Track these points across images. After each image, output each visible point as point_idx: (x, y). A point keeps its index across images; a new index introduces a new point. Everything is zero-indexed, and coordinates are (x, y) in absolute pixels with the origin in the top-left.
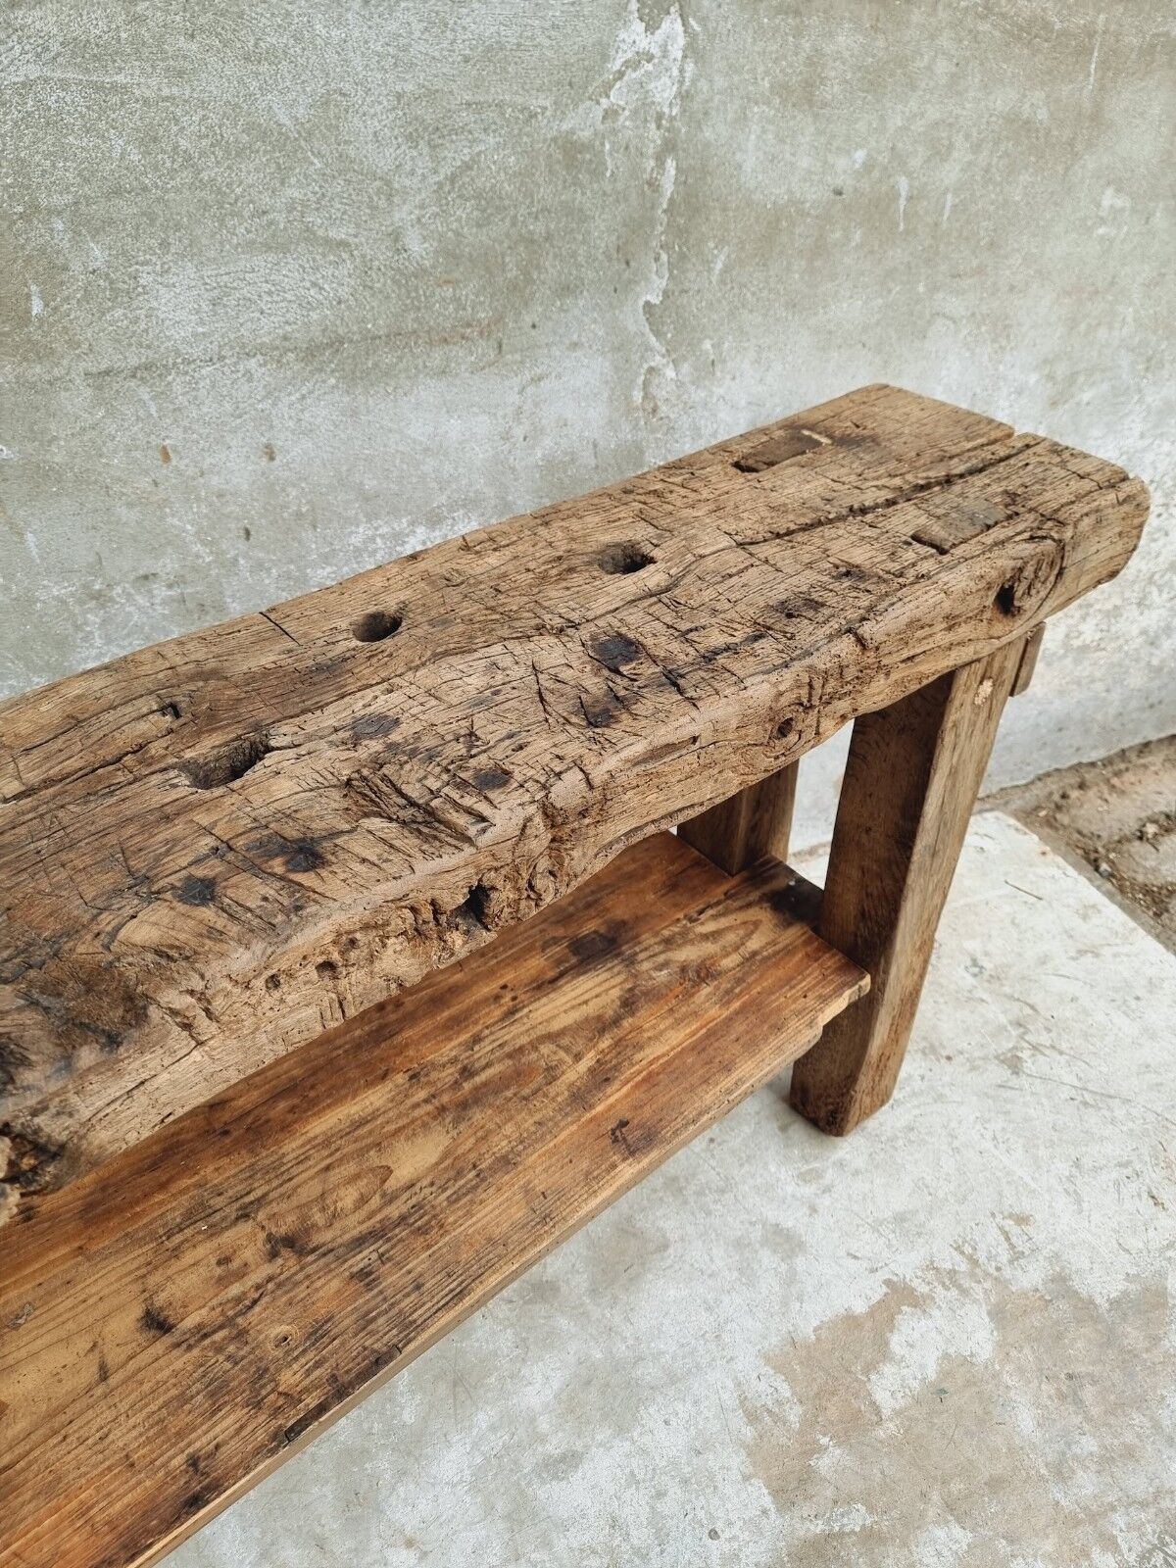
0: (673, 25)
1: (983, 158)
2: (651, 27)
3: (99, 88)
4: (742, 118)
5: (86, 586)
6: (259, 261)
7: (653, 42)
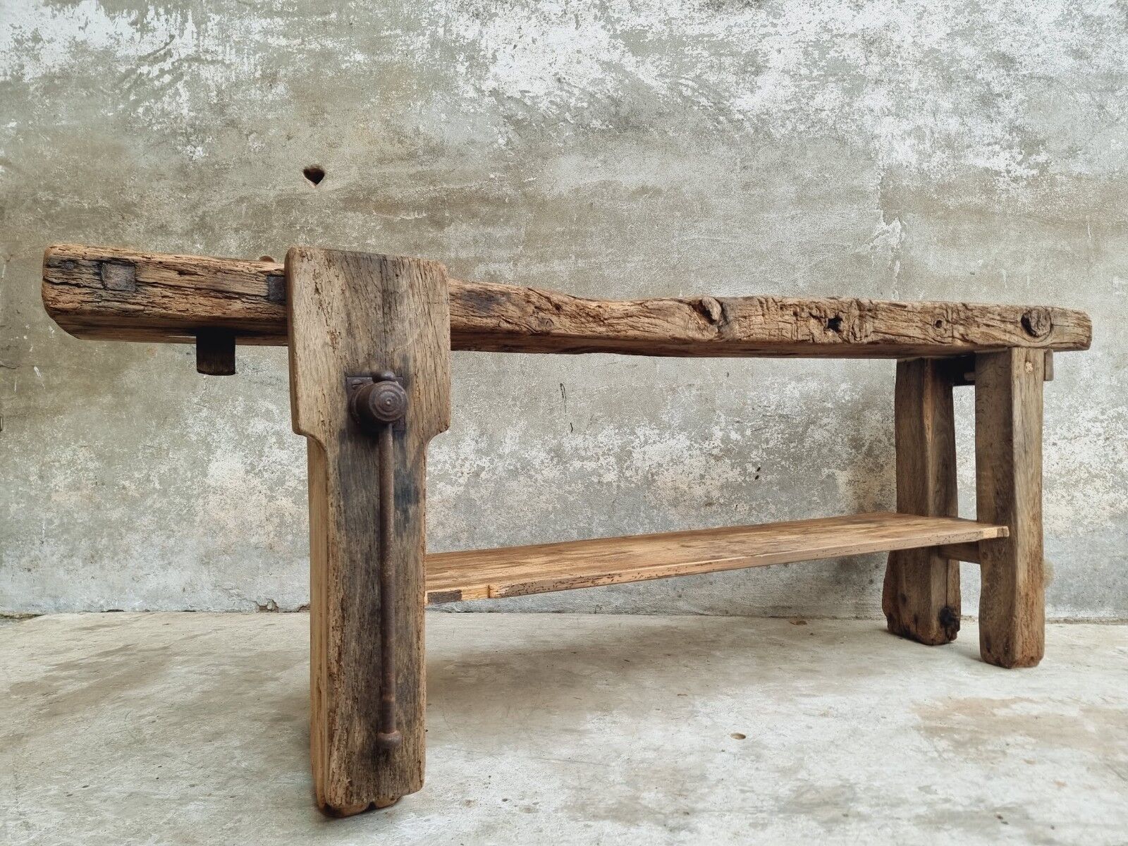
0: (896, 224)
1: (1042, 263)
2: (888, 223)
3: (712, 240)
4: (926, 249)
5: (670, 385)
6: (749, 287)
7: (889, 228)
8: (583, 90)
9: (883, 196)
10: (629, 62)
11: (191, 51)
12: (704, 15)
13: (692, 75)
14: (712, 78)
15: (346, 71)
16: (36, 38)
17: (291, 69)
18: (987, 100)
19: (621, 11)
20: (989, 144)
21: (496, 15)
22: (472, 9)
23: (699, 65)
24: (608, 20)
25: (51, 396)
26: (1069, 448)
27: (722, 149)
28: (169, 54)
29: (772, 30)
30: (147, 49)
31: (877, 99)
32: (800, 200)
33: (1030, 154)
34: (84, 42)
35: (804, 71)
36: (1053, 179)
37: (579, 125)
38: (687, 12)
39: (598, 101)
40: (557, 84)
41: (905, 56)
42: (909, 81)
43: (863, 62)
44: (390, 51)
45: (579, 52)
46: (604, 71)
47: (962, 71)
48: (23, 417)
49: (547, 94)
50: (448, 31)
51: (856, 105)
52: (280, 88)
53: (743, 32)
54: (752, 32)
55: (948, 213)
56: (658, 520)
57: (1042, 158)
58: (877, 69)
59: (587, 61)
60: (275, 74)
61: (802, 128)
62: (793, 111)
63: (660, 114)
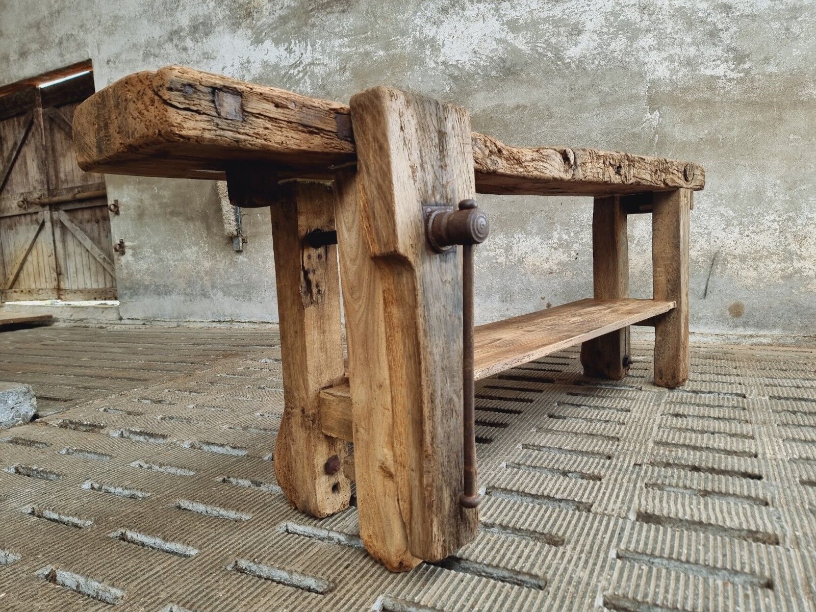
2: (652, 114)
4: (674, 127)
7: (652, 116)
8: (487, 56)
9: (649, 97)
10: (510, 37)
11: (310, 60)
12: (550, 5)
13: (543, 40)
14: (554, 41)
15: (376, 60)
16: (248, 62)
17: (352, 63)
18: (713, 35)
19: (506, 10)
20: (714, 61)
21: (444, 21)
22: (432, 20)
23: (547, 34)
24: (500, 16)
25: (264, 227)
26: (757, 238)
27: (559, 81)
28: (301, 63)
29: (587, 8)
30: (292, 61)
31: (647, 41)
32: (602, 105)
33: (739, 64)
34: (267, 61)
35: (605, 30)
36: (753, 77)
37: (485, 75)
38: (540, 5)
39: (494, 61)
40: (474, 55)
41: (664, 13)
42: (666, 28)
43: (638, 21)
44: (394, 48)
45: (485, 35)
46: (497, 44)
47: (699, 18)
48: (255, 236)
49: (470, 60)
50: (421, 33)
51: (634, 46)
52: (348, 74)
53: (571, 12)
54: (576, 11)
55: (688, 104)
56: (525, 281)
57: (747, 66)
58: (648, 23)
59: (489, 40)
60: (345, 67)
61: (603, 63)
62: (598, 54)
63: (526, 65)
